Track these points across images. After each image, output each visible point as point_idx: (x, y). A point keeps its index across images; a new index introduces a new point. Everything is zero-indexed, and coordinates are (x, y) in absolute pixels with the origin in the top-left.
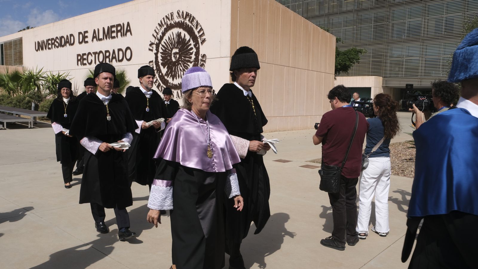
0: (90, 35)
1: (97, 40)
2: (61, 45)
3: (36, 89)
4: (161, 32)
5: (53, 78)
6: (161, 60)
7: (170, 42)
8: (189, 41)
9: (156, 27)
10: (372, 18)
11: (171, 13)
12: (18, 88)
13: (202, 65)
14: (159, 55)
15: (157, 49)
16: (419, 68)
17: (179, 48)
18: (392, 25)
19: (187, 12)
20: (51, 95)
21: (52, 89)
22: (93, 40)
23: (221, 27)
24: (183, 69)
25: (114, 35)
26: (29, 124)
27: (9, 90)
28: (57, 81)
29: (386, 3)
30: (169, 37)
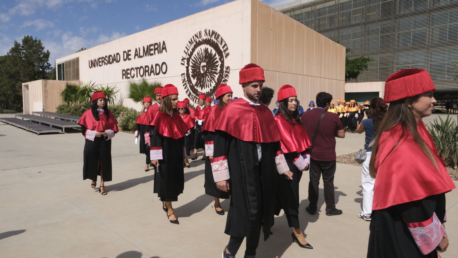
0: (133, 53)
1: (138, 57)
2: (109, 62)
4: (191, 48)
6: (191, 72)
7: (199, 57)
8: (215, 55)
9: (187, 44)
10: (379, 29)
11: (199, 32)
12: (75, 99)
13: (227, 76)
14: (190, 68)
15: (188, 64)
17: (206, 61)
18: (398, 35)
19: (213, 31)
22: (135, 58)
23: (242, 42)
24: (210, 79)
25: (152, 52)
27: (68, 101)
28: (106, 92)
29: (392, 15)
30: (198, 52)
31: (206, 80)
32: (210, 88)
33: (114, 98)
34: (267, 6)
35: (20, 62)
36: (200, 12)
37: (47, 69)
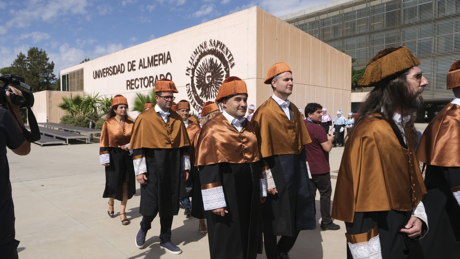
0: (137, 64)
1: (143, 68)
2: (114, 73)
3: (94, 110)
4: (196, 58)
5: (107, 101)
6: (196, 83)
7: (204, 67)
8: (220, 65)
9: (192, 55)
10: (384, 39)
11: (204, 42)
12: (79, 110)
14: (195, 78)
15: (193, 74)
16: (431, 82)
17: (211, 72)
19: (218, 41)
20: (106, 115)
21: (106, 110)
22: (139, 68)
23: (248, 52)
24: (215, 90)
25: (157, 63)
26: (87, 140)
27: (72, 112)
29: (397, 25)
30: (203, 63)
31: (211, 90)
32: (215, 98)
34: (272, 17)
35: (24, 73)
36: (205, 23)
37: (51, 80)
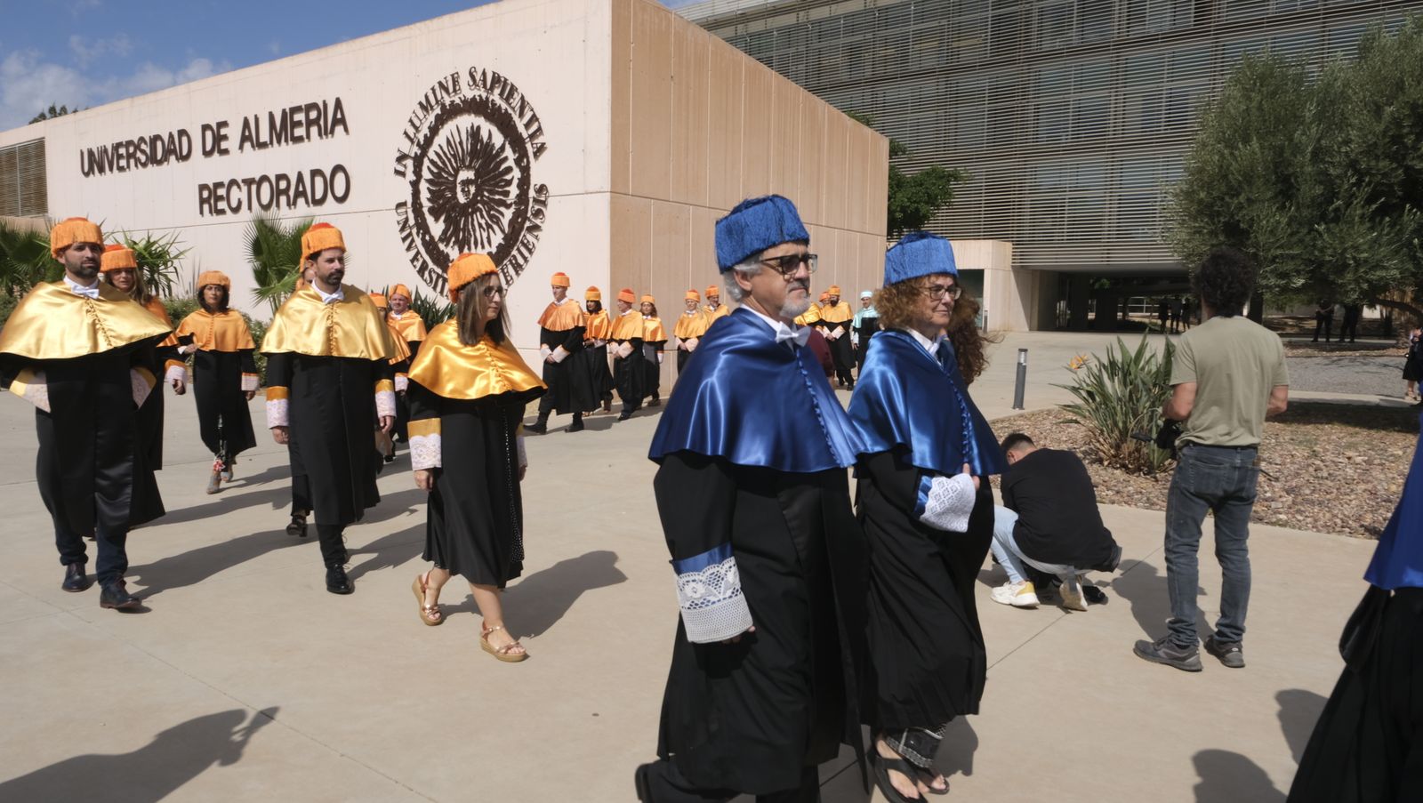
0: (234, 133)
1: (253, 146)
2: (153, 160)
4: (427, 124)
6: (429, 199)
7: (452, 153)
8: (502, 148)
9: (414, 112)
10: (985, 90)
11: (453, 76)
13: (538, 213)
14: (423, 186)
15: (418, 172)
16: (1105, 220)
17: (474, 167)
18: (1035, 109)
19: (494, 73)
22: (241, 147)
24: (487, 223)
25: (300, 132)
28: (144, 258)
29: (1021, 52)
30: (448, 139)
31: (473, 225)
32: (488, 249)
33: (172, 276)
34: (659, 8)
36: (456, 15)
